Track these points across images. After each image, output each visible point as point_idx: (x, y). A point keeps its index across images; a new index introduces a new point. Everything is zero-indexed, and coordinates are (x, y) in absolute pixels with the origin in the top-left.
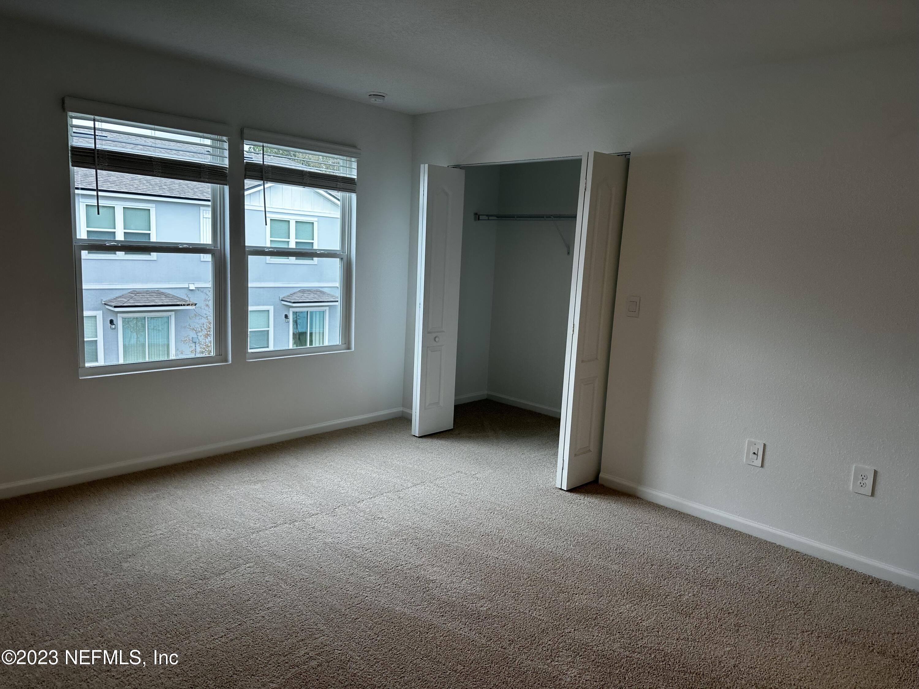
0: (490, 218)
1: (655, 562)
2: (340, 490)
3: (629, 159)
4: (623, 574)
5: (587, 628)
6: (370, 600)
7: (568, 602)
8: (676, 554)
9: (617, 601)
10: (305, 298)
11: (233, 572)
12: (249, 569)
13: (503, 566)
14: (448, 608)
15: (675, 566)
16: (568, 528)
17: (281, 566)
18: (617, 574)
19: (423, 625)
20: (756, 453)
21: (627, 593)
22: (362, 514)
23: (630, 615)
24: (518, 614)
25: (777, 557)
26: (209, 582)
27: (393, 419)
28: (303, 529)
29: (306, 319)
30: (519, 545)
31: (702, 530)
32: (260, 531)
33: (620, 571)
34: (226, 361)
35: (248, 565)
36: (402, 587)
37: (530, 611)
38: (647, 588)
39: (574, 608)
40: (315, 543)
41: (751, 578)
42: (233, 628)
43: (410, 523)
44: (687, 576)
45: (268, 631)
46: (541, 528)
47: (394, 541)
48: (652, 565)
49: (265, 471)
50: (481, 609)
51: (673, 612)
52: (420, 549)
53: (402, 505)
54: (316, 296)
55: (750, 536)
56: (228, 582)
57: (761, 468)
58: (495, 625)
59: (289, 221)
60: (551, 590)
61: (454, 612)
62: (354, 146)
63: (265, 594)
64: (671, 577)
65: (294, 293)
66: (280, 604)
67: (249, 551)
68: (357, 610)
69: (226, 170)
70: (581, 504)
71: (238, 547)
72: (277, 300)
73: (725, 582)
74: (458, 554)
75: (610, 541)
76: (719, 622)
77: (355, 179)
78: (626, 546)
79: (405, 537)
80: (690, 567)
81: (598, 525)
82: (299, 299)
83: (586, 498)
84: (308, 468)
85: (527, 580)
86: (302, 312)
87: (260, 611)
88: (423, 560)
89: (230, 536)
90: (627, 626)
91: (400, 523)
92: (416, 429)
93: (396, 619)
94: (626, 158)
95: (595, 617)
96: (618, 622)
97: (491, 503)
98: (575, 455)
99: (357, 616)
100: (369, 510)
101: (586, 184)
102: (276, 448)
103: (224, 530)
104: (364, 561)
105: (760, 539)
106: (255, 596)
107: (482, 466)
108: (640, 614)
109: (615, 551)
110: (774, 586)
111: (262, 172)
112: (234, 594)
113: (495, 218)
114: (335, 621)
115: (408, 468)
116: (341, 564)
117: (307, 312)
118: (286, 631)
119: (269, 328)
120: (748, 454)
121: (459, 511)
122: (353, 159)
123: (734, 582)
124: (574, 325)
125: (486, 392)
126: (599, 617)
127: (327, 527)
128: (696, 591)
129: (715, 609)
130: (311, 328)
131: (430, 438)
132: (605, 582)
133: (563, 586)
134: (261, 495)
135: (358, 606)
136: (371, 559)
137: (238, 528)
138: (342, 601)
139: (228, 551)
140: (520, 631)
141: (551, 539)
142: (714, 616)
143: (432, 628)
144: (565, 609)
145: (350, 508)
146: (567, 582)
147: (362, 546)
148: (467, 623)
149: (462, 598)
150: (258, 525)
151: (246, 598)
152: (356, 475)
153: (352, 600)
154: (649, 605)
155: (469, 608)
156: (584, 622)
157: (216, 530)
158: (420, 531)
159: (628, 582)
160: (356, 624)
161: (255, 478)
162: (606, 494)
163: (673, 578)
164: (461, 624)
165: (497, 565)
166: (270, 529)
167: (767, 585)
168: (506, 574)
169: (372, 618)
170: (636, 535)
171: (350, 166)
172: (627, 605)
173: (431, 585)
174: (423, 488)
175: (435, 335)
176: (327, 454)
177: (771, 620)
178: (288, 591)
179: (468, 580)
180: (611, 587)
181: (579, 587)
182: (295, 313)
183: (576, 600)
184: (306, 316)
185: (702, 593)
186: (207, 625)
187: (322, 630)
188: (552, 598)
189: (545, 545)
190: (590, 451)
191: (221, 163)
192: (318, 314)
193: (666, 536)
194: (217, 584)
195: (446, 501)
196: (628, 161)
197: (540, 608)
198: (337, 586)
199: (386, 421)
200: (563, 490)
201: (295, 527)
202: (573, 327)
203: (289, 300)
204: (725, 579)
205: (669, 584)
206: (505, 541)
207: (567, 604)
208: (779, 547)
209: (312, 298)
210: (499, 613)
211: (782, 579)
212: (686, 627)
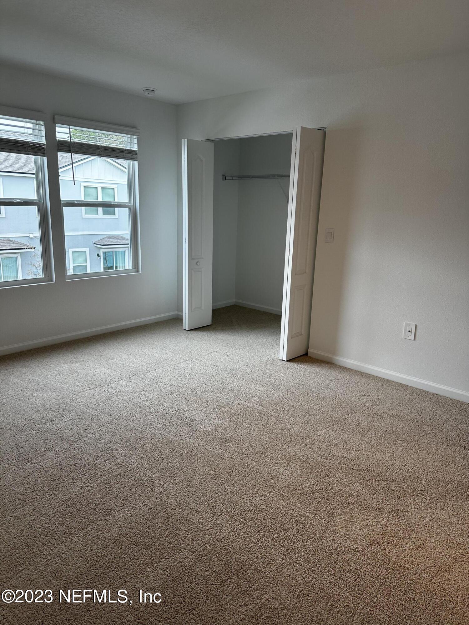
0: (233, 178)
1: (343, 403)
2: (134, 366)
3: (325, 132)
4: (321, 411)
5: (297, 445)
6: (153, 433)
7: (285, 429)
8: (357, 398)
9: (317, 428)
10: (111, 242)
11: (61, 419)
12: (72, 417)
13: (243, 409)
14: (205, 436)
15: (356, 405)
16: (286, 384)
17: (94, 414)
18: (318, 411)
19: (189, 447)
20: (411, 331)
21: (324, 423)
22: (149, 380)
23: (325, 437)
24: (252, 438)
25: (423, 398)
26: (45, 426)
27: (171, 319)
28: (109, 391)
29: (112, 257)
30: (254, 396)
31: (375, 383)
32: (79, 393)
33: (319, 409)
34: (52, 281)
35: (71, 415)
36: (175, 424)
37: (259, 436)
38: (337, 420)
39: (288, 433)
40: (117, 399)
41: (406, 411)
42: (61, 454)
43: (181, 384)
44: (363, 412)
45: (84, 455)
46: (269, 385)
47: (170, 396)
48: (341, 405)
49: (83, 355)
50: (227, 435)
51: (354, 434)
52: (187, 401)
53: (176, 374)
54: (118, 240)
55: (406, 386)
56: (57, 426)
57: (414, 341)
58: (237, 445)
59: (97, 188)
60: (273, 423)
61: (209, 438)
62: (135, 128)
63: (82, 432)
64: (353, 412)
65: (103, 239)
66: (93, 438)
67: (72, 405)
68: (144, 439)
69: (44, 146)
70: (295, 369)
71: (64, 403)
72: (91, 244)
73: (389, 414)
74: (213, 402)
75: (313, 391)
76: (383, 439)
77: (136, 151)
78: (324, 394)
79: (178, 393)
80: (366, 406)
81: (306, 381)
82: (106, 242)
83: (299, 365)
84: (112, 352)
85: (258, 417)
86: (109, 252)
87: (79, 443)
88: (190, 407)
89: (58, 397)
90: (323, 443)
91: (174, 385)
92: (186, 325)
93: (171, 444)
94: (323, 130)
95: (302, 438)
96: (317, 441)
97: (236, 370)
98: (292, 337)
99: (144, 443)
100: (153, 377)
101: (296, 150)
102: (90, 340)
103: (54, 393)
104: (150, 409)
105: (413, 387)
106: (76, 434)
107: (230, 347)
108: (332, 436)
109: (317, 397)
110: (421, 416)
111: (69, 146)
112: (61, 433)
113: (237, 178)
114: (130, 447)
115: (180, 350)
116: (134, 411)
117: (113, 252)
118: (97, 454)
119: (86, 263)
120: (405, 333)
121: (214, 376)
122: (135, 137)
123: (394, 414)
124: (289, 249)
125: (234, 300)
126: (304, 438)
127: (125, 389)
128: (369, 420)
129: (381, 431)
130: (116, 263)
131: (196, 331)
132: (309, 416)
133: (282, 420)
134: (80, 370)
135: (145, 437)
136: (154, 407)
137: (65, 391)
138: (135, 434)
139: (57, 406)
140: (253, 448)
141: (275, 391)
142: (380, 435)
143: (194, 448)
144: (283, 434)
145: (141, 376)
146: (284, 417)
147: (149, 400)
148: (218, 445)
149: (215, 429)
150: (78, 389)
151: (70, 435)
152: (145, 355)
153: (142, 434)
154: (338, 430)
155: (219, 435)
156: (295, 442)
157: (49, 393)
158: (188, 389)
159: (325, 416)
160: (144, 448)
161: (76, 359)
162: (312, 362)
163: (355, 413)
164: (213, 446)
165: (239, 408)
166: (86, 392)
167: (416, 415)
168: (244, 414)
169: (155, 444)
170: (331, 387)
171: (132, 142)
172: (324, 431)
173: (194, 422)
174: (191, 362)
175: (196, 261)
176: (125, 342)
177: (417, 437)
178: (98, 429)
179: (219, 418)
180: (313, 419)
181: (292, 420)
182: (104, 253)
183: (290, 428)
184: (112, 255)
185: (373, 422)
186: (43, 453)
187: (121, 453)
188: (274, 427)
189: (271, 395)
190: (301, 334)
191: (40, 140)
192: (120, 253)
193: (351, 387)
194: (50, 427)
195: (206, 370)
196: (325, 133)
197: (266, 433)
198: (131, 425)
199: (166, 320)
200: (284, 360)
201: (103, 389)
202: (289, 251)
203: (99, 244)
204: (389, 413)
205: (352, 416)
206: (244, 393)
207: (284, 431)
208: (425, 392)
209: (116, 242)
210: (239, 438)
211: (426, 411)
212: (362, 443)
